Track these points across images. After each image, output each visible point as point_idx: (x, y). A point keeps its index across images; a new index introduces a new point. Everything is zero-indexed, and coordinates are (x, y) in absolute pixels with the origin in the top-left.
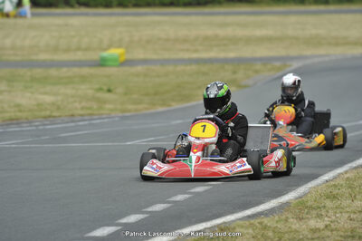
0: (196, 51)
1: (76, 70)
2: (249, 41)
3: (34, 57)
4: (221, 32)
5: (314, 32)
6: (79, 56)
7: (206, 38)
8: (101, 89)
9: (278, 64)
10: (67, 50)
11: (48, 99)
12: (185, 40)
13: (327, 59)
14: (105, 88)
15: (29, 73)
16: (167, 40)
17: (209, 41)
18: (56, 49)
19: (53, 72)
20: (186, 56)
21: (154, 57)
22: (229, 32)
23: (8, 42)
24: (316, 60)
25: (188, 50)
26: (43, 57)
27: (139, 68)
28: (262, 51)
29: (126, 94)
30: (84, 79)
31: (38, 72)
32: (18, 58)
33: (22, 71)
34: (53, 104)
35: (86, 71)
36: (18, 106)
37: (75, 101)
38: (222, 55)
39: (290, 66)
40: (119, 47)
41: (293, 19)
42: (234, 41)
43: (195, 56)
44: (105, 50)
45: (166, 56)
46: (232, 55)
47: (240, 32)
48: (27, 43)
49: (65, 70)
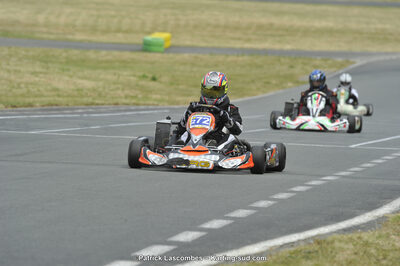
0: (249, 40)
1: (116, 53)
2: (306, 32)
3: (70, 37)
4: (276, 21)
5: (380, 26)
6: (120, 38)
7: (260, 27)
8: (144, 77)
9: (340, 60)
10: (106, 31)
11: (88, 84)
12: (237, 28)
13: (394, 57)
14: (150, 76)
15: (64, 55)
16: (217, 26)
17: (263, 30)
18: (94, 29)
19: (91, 54)
20: (238, 45)
21: (203, 44)
22: (286, 21)
23: (41, 18)
24: (382, 58)
25: (239, 39)
26: (79, 37)
27: (186, 56)
28: (322, 45)
29: (172, 84)
30: (125, 64)
31: (75, 53)
32: (52, 37)
33: (57, 52)
34: (94, 90)
35: (127, 55)
36: (57, 90)
37: (118, 89)
38: (277, 47)
39: (354, 63)
40: (164, 31)
41: (356, 10)
42: (291, 31)
43: (247, 45)
44: (149, 33)
45: (216, 44)
46: (288, 47)
47: (297, 22)
48: (62, 20)
49: (104, 53)
